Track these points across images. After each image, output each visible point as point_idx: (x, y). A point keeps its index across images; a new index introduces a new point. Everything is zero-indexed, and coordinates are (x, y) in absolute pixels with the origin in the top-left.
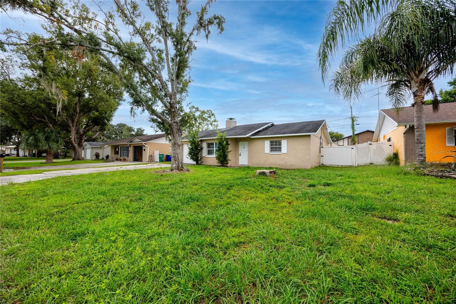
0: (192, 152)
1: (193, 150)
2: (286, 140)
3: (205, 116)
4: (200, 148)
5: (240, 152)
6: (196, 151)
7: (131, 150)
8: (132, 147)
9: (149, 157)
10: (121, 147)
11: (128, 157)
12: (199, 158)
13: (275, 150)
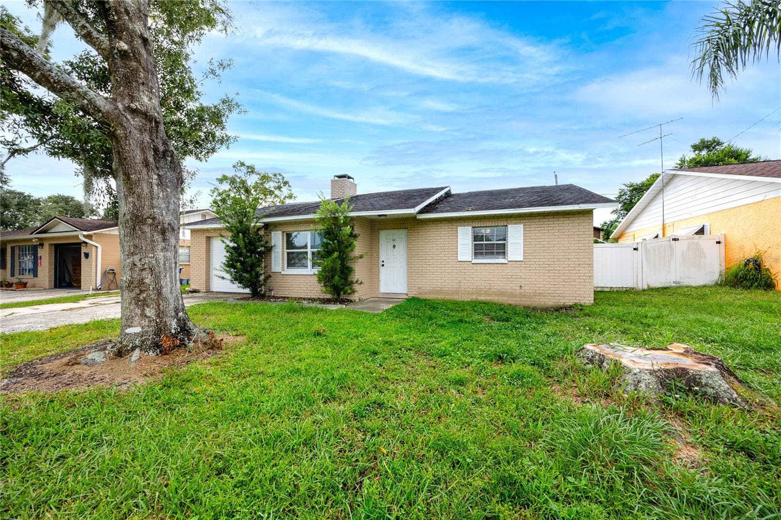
0: (237, 261)
1: (240, 255)
2: (522, 226)
3: (271, 185)
4: (263, 249)
5: (381, 260)
6: (251, 256)
7: (46, 256)
8: (46, 246)
9: (105, 274)
10: (13, 249)
11: (36, 275)
12: (262, 278)
13: (486, 253)
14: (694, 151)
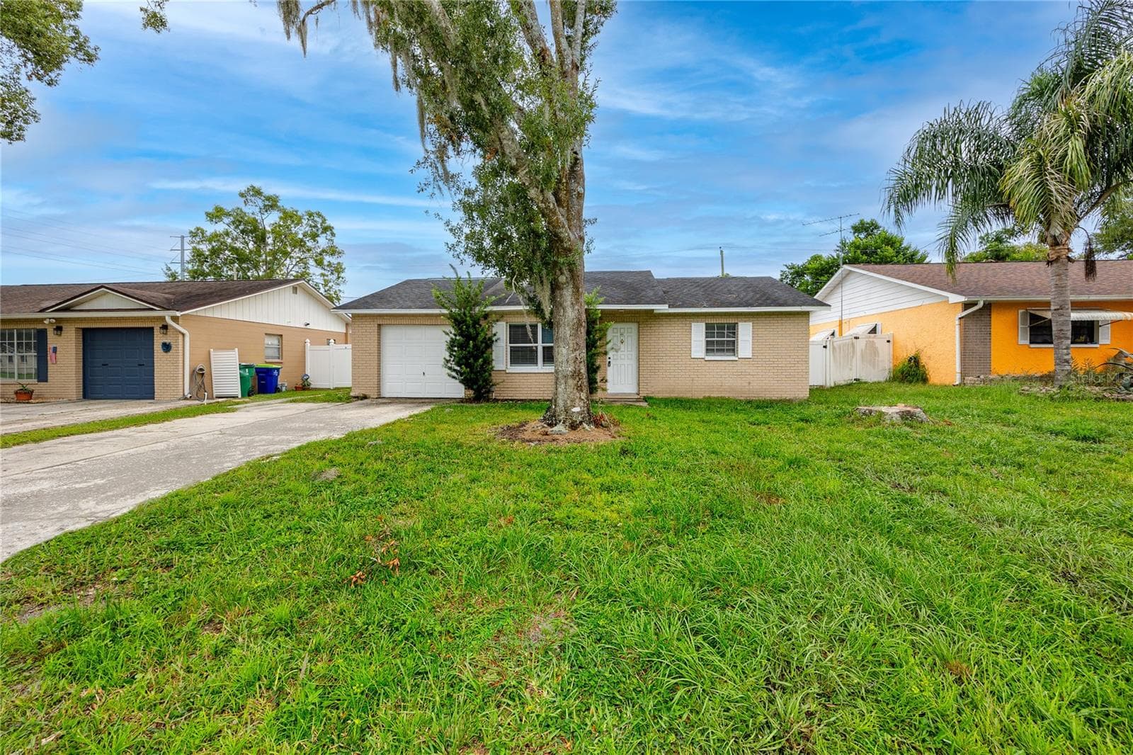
2: (750, 324)
3: (300, 231)
5: (608, 355)
7: (66, 346)
8: (70, 332)
11: (44, 379)
13: (718, 350)
14: (854, 233)
